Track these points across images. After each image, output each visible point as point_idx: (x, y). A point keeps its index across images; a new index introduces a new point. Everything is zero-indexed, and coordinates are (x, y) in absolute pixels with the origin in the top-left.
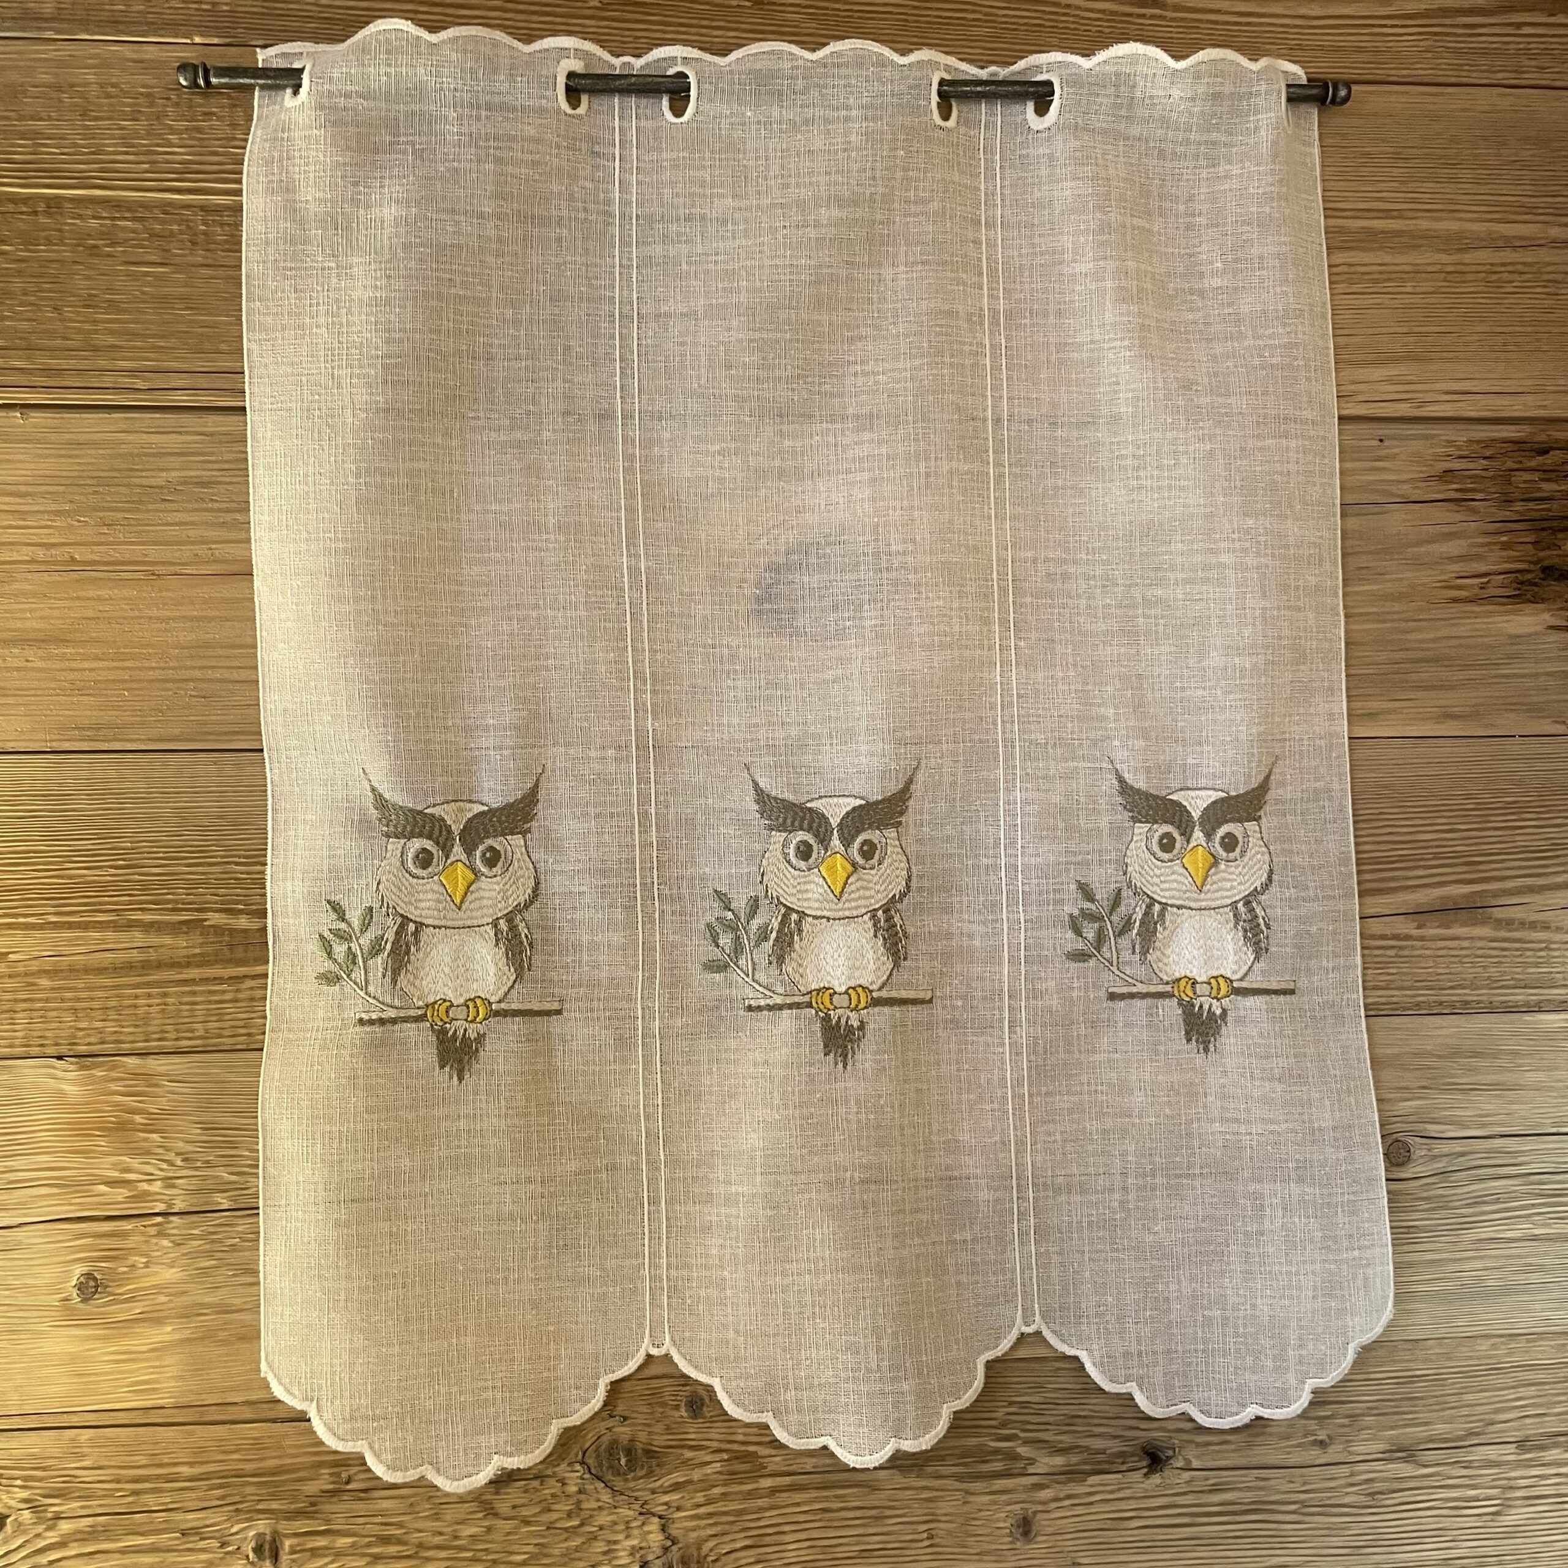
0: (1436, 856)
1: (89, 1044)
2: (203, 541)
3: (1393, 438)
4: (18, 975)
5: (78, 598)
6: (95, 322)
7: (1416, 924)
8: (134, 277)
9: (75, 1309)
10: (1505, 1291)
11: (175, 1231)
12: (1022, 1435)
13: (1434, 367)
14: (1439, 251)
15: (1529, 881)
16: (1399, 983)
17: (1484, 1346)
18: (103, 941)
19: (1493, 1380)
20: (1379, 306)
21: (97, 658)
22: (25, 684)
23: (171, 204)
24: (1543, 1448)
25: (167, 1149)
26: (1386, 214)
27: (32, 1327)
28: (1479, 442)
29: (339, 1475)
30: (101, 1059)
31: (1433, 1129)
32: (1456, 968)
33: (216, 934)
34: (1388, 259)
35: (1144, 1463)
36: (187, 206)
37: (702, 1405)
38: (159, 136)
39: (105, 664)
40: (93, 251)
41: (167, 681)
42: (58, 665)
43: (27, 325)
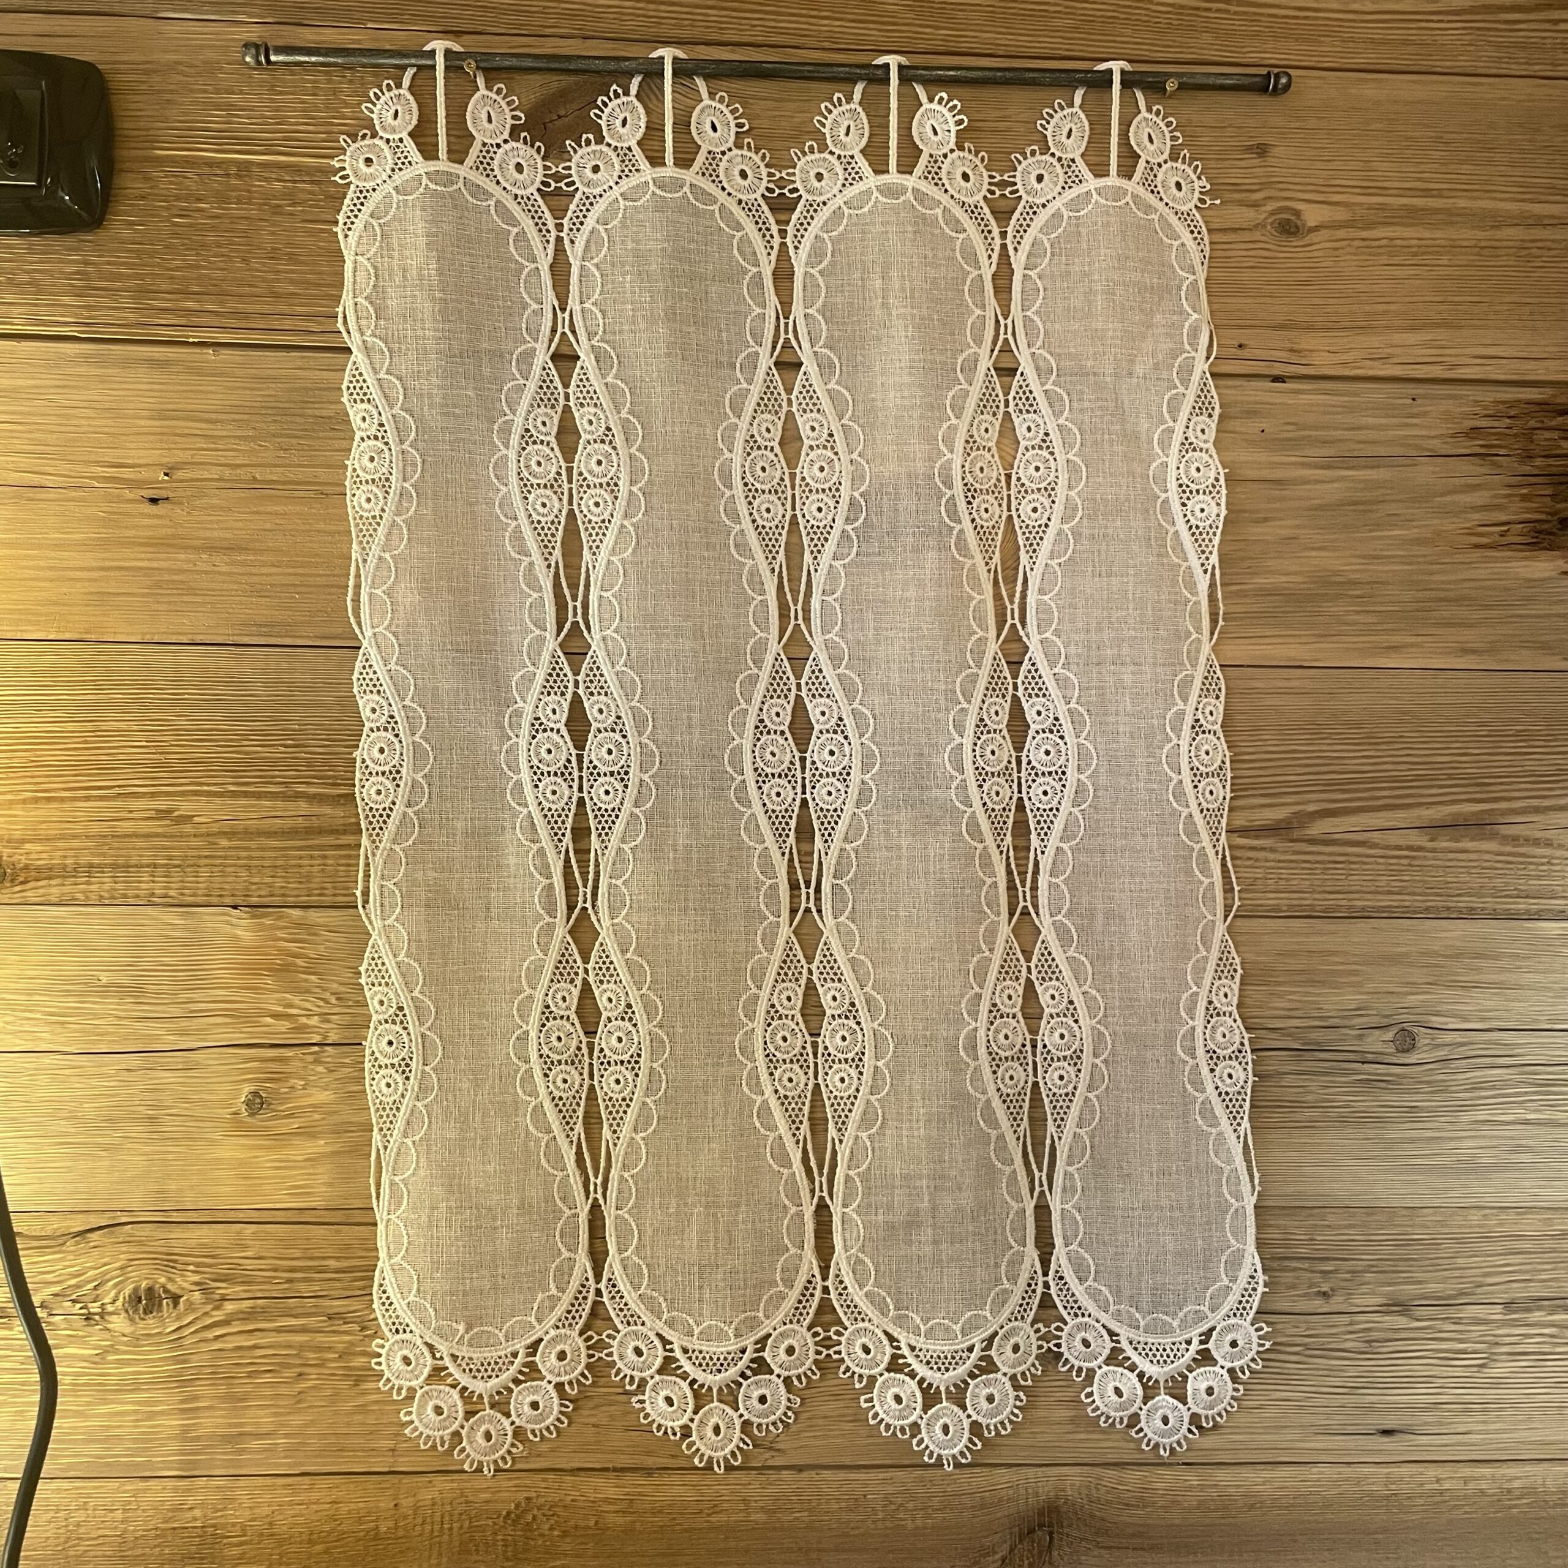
0: (1450, 777)
1: (260, 896)
3: (1424, 397)
4: (202, 835)
5: (258, 513)
6: (278, 272)
7: (1429, 837)
8: (311, 233)
9: (242, 1122)
10: (1498, 1168)
11: (329, 1060)
13: (1463, 333)
14: (1473, 228)
15: (1535, 802)
16: (1410, 890)
17: (1475, 1217)
18: (273, 808)
19: (1486, 1246)
20: (1416, 277)
21: (273, 565)
22: (212, 585)
24: (1528, 1310)
25: (324, 990)
26: (1427, 193)
27: (207, 1136)
28: (1504, 402)
30: (270, 910)
31: (1436, 1021)
32: (1465, 878)
34: (1427, 234)
38: (335, 110)
39: (280, 570)
40: (277, 210)
41: (333, 586)
42: (241, 570)
43: (219, 273)
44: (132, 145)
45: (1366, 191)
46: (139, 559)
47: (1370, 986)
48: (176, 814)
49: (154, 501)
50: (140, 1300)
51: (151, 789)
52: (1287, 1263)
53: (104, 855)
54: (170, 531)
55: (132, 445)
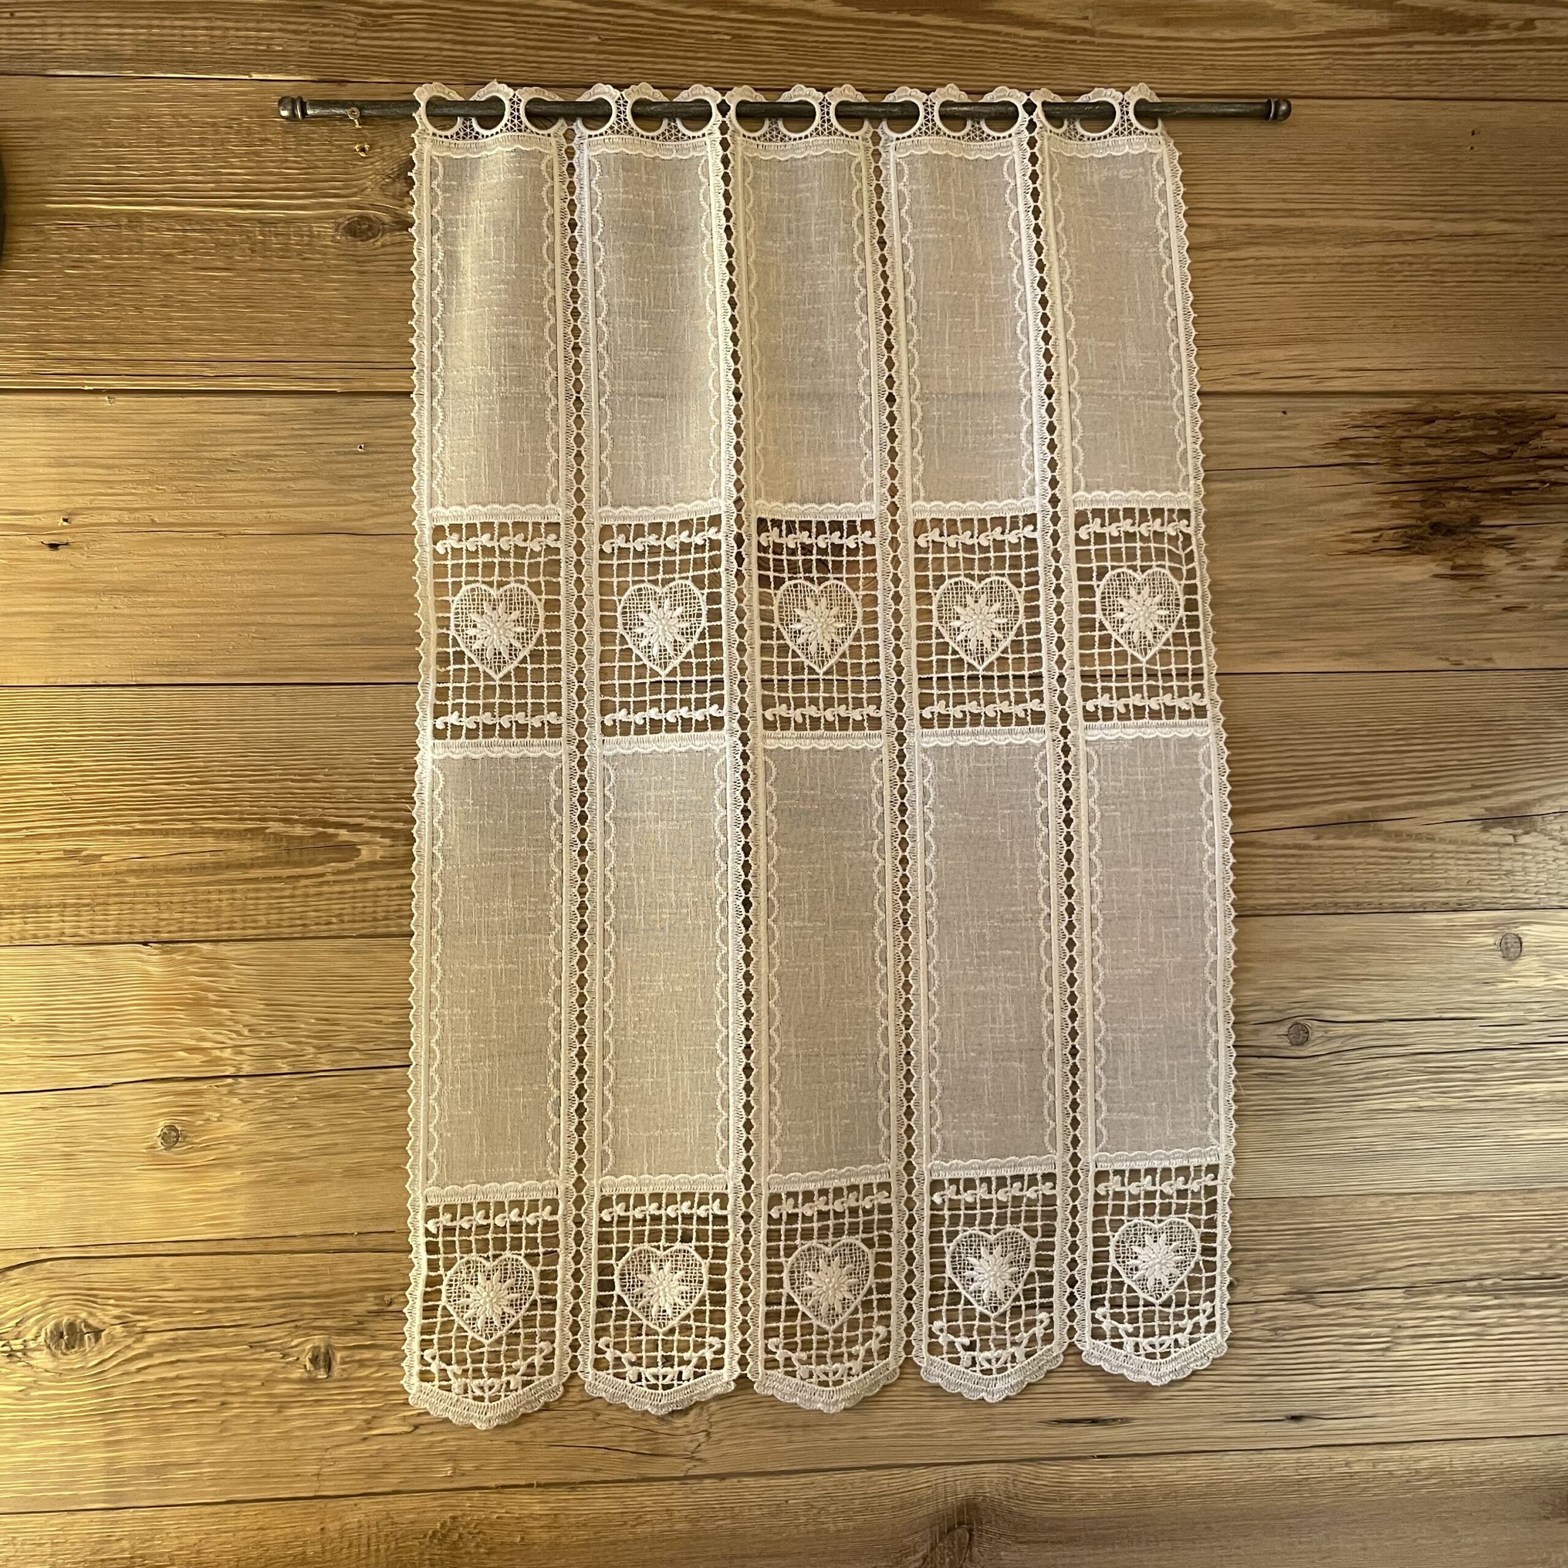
0: (1333, 776)
1: (170, 932)
2: (263, 505)
3: (1295, 410)
4: (110, 874)
5: (158, 555)
6: (170, 319)
7: (1315, 836)
8: (203, 280)
9: (159, 1156)
10: (1394, 1155)
11: (244, 1091)
13: (1329, 347)
14: (1338, 245)
15: (1416, 798)
16: (1299, 888)
17: (1373, 1203)
18: (180, 845)
19: (1383, 1232)
20: (1283, 294)
21: (174, 606)
22: (114, 628)
23: (233, 217)
24: (1428, 1293)
25: (236, 1022)
26: (1290, 213)
27: (123, 1171)
28: (1371, 413)
29: (382, 1298)
30: (180, 945)
31: (1328, 1014)
32: (1350, 874)
33: (276, 840)
34: (1291, 252)
36: (246, 220)
38: (223, 160)
39: (180, 611)
40: (168, 258)
41: (233, 625)
42: (141, 611)
43: (113, 323)
44: (26, 199)
45: (1231, 213)
46: (41, 603)
47: (1263, 982)
48: (84, 853)
49: (54, 546)
50: (62, 1336)
51: (59, 830)
53: (13, 896)
54: (70, 576)
55: (31, 493)
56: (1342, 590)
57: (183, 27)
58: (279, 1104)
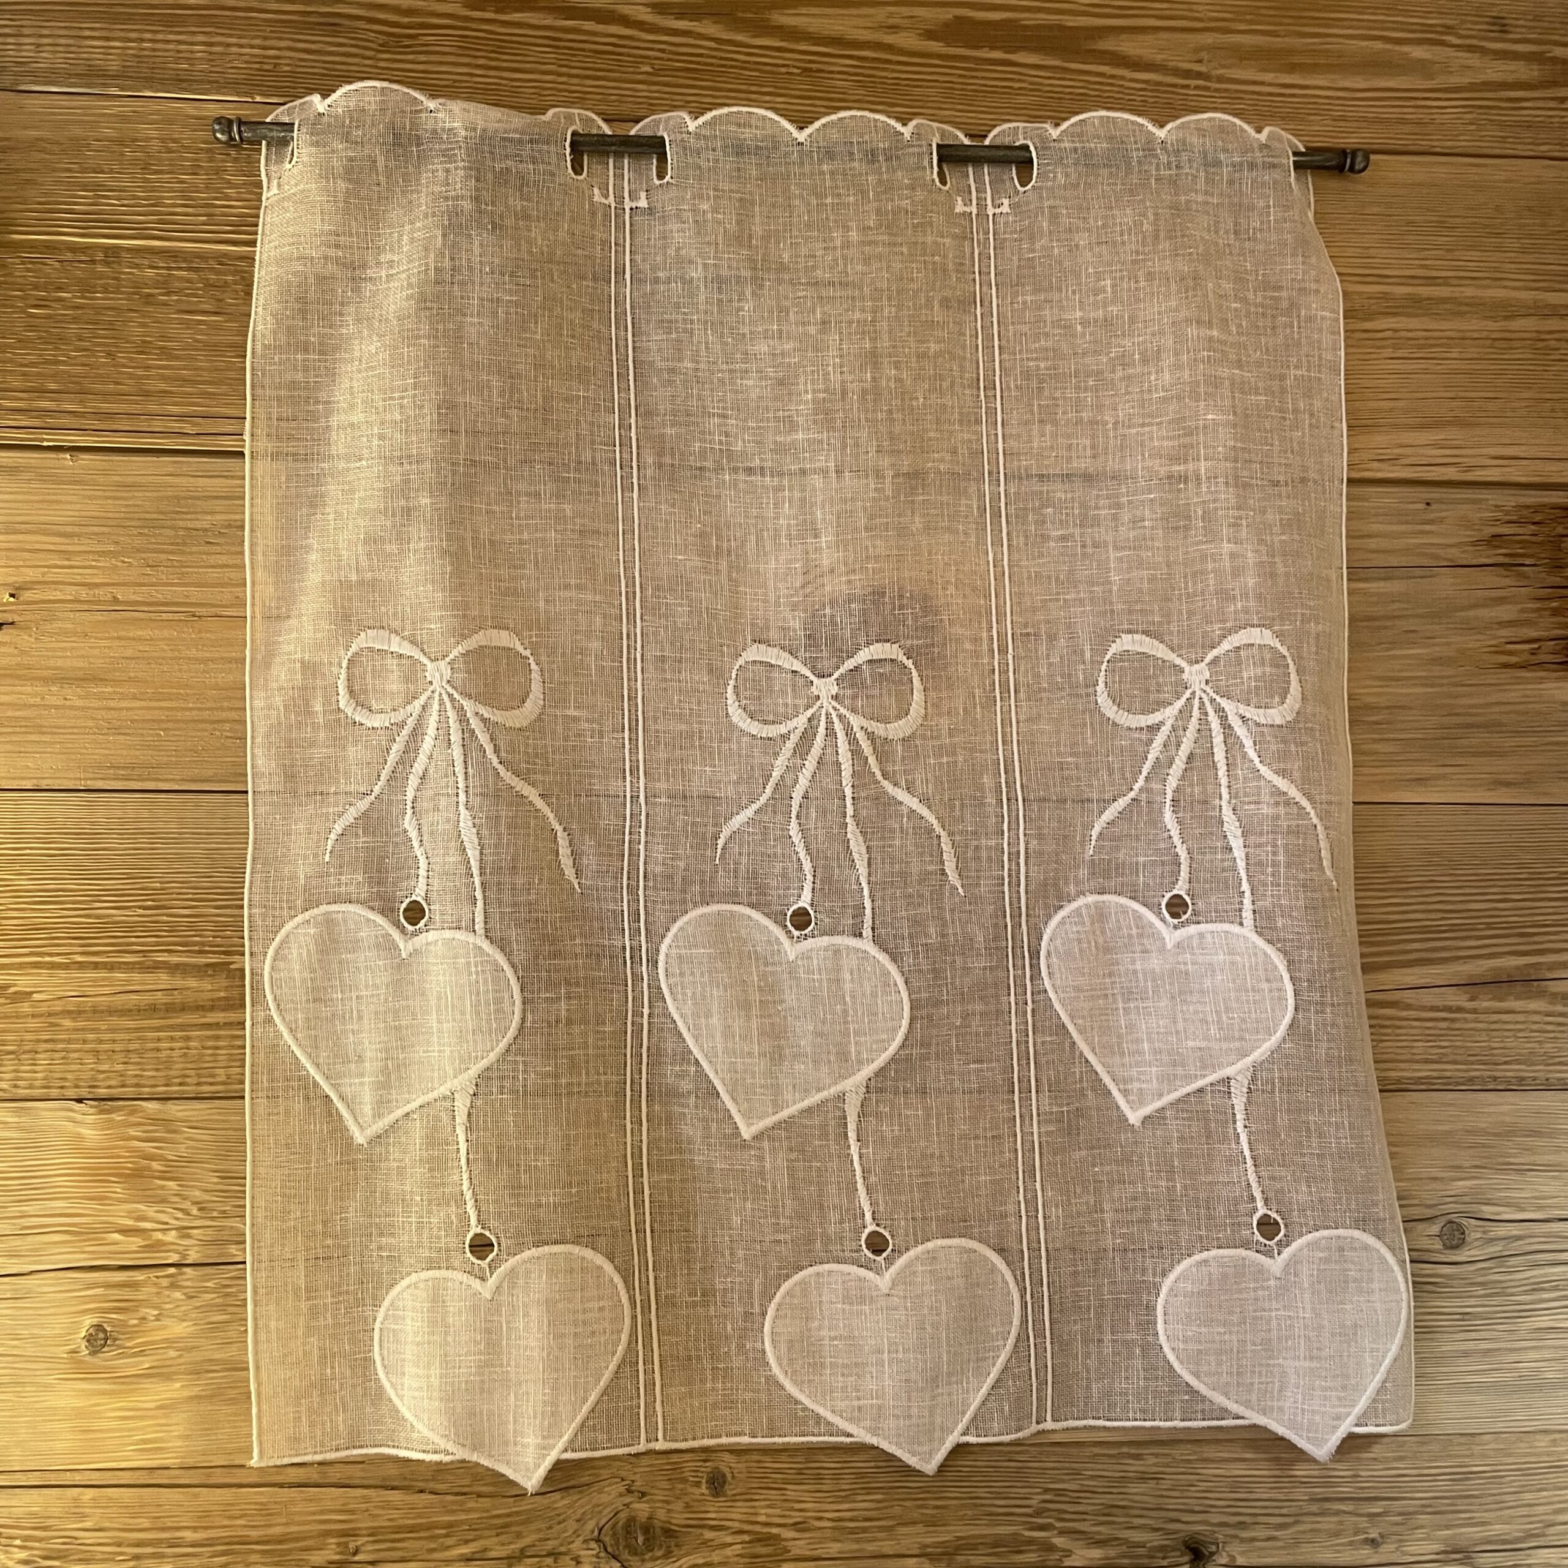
0: (1489, 926)
1: (109, 1087)
3: (1440, 501)
4: (42, 1015)
5: (119, 638)
6: (148, 368)
7: (1468, 996)
8: (187, 325)
9: (82, 1362)
11: (189, 1284)
12: (1058, 1525)
13: (1479, 432)
14: (1486, 318)
16: (1451, 1058)
17: (1542, 1442)
18: (128, 982)
19: (1552, 1478)
20: (1426, 371)
21: (135, 698)
22: (62, 722)
23: (226, 255)
25: (185, 1198)
26: (1431, 281)
27: (38, 1380)
28: (1528, 507)
29: (346, 1545)
30: (121, 1103)
31: (1488, 1211)
32: (1510, 1043)
34: (1433, 325)
35: (1186, 1559)
37: (725, 1482)
38: (218, 190)
39: (143, 704)
40: (149, 299)
41: (203, 721)
42: (96, 704)
43: (79, 369)
47: (1412, 1171)
48: (12, 990)
52: (1327, 1505)
54: (15, 661)
56: (1496, 709)
57: (179, 42)
58: (230, 1300)
